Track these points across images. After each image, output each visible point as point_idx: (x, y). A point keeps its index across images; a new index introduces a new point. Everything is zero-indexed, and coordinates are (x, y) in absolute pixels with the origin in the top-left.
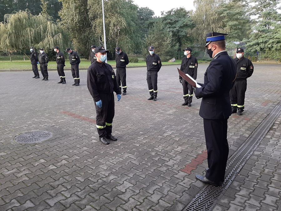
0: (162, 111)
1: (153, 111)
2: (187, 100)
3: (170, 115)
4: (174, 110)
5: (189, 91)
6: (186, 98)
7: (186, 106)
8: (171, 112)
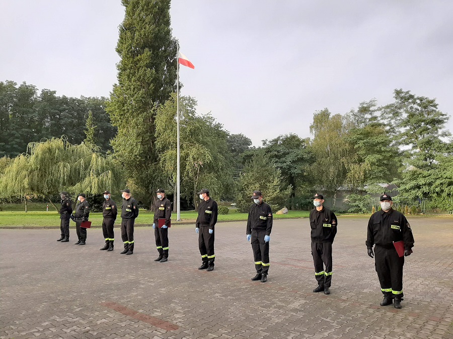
0: (280, 304)
1: (264, 303)
2: (322, 282)
3: (295, 310)
4: (303, 301)
5: (324, 265)
6: (320, 279)
7: (321, 294)
8: (296, 304)
